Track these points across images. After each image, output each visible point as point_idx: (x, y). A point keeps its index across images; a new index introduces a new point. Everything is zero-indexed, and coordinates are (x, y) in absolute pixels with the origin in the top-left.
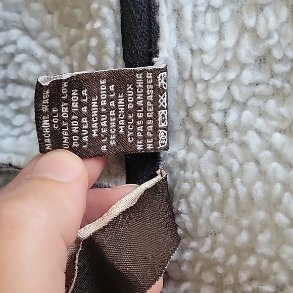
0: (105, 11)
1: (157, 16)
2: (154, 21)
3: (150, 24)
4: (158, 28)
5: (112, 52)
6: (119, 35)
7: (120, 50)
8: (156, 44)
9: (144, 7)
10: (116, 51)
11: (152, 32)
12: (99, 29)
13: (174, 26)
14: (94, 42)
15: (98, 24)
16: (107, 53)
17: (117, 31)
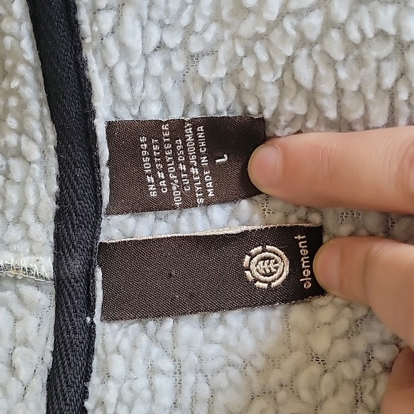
0: (22, 69)
1: (86, 73)
2: (85, 78)
3: (80, 81)
4: (90, 85)
5: (37, 114)
6: (43, 95)
7: (46, 111)
8: (90, 103)
9: (71, 64)
10: (42, 112)
11: (84, 90)
12: (17, 89)
13: (107, 81)
14: (13, 102)
15: (15, 84)
16: (30, 115)
17: (40, 90)
